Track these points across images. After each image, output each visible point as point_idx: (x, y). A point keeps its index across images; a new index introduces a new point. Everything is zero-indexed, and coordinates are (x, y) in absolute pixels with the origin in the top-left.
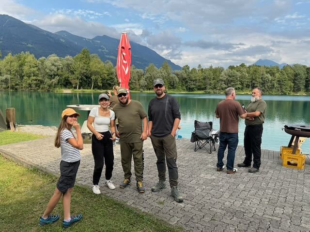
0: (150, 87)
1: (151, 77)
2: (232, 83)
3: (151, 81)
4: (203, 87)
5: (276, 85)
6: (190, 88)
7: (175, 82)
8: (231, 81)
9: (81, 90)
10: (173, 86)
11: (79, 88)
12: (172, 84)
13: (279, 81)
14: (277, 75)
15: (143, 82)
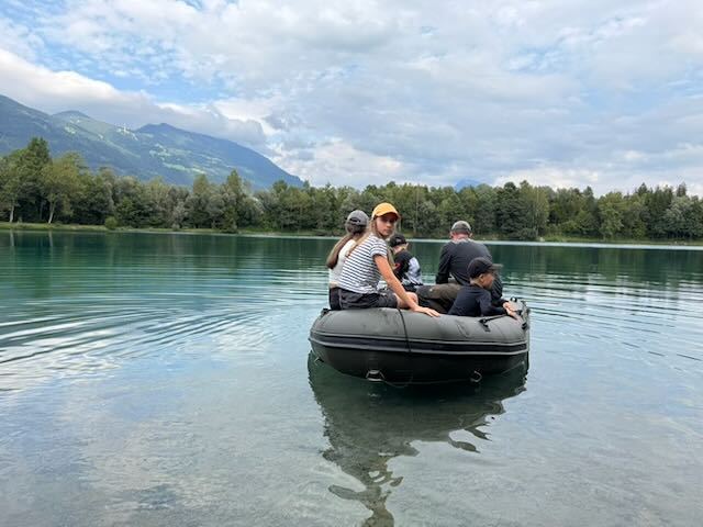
0: (196, 221)
1: (200, 201)
3: (200, 208)
4: (312, 222)
5: (443, 222)
6: (285, 226)
7: (253, 213)
9: (18, 224)
10: (249, 219)
11: (15, 220)
12: (247, 215)
13: (448, 214)
14: (445, 202)
15: (179, 210)
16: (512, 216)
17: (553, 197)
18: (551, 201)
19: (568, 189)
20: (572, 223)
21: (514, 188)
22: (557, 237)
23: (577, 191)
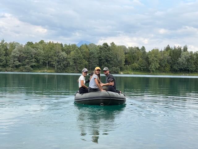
2: (27, 61)
5: (71, 63)
8: (26, 58)
14: (72, 53)
16: (107, 61)
17: (127, 51)
18: (126, 53)
19: (133, 47)
20: (136, 65)
21: (108, 46)
22: (129, 72)
23: (138, 48)
